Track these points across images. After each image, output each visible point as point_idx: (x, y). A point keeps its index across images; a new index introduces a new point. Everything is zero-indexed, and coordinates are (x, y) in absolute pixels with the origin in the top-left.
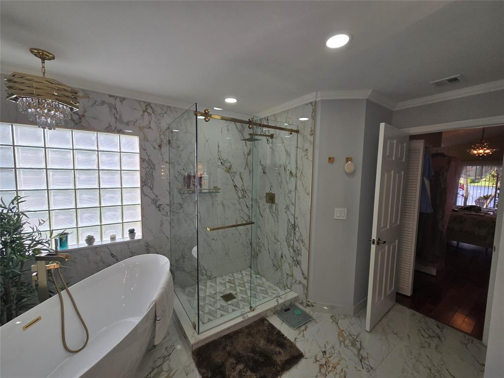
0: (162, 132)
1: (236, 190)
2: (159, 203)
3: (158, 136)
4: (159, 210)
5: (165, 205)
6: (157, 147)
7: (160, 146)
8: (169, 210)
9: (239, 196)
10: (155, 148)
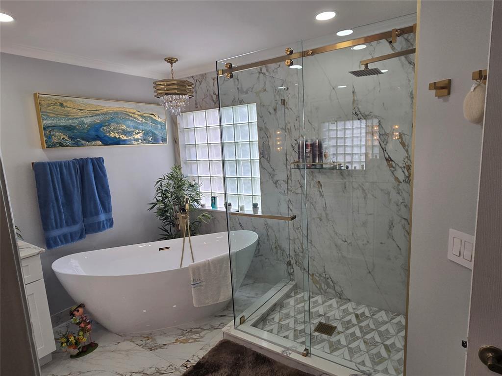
0: (277, 92)
1: (391, 166)
2: (276, 178)
3: (273, 97)
4: (277, 187)
5: (282, 182)
6: (272, 111)
7: (275, 110)
8: (287, 188)
9: (397, 179)
10: (270, 113)
